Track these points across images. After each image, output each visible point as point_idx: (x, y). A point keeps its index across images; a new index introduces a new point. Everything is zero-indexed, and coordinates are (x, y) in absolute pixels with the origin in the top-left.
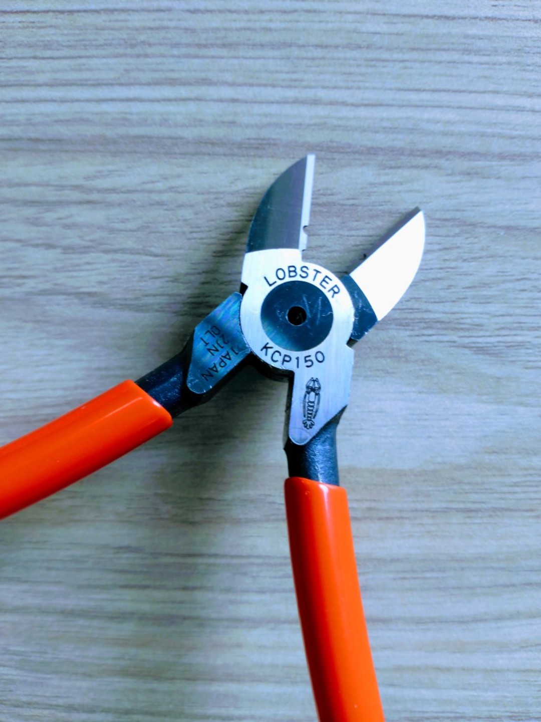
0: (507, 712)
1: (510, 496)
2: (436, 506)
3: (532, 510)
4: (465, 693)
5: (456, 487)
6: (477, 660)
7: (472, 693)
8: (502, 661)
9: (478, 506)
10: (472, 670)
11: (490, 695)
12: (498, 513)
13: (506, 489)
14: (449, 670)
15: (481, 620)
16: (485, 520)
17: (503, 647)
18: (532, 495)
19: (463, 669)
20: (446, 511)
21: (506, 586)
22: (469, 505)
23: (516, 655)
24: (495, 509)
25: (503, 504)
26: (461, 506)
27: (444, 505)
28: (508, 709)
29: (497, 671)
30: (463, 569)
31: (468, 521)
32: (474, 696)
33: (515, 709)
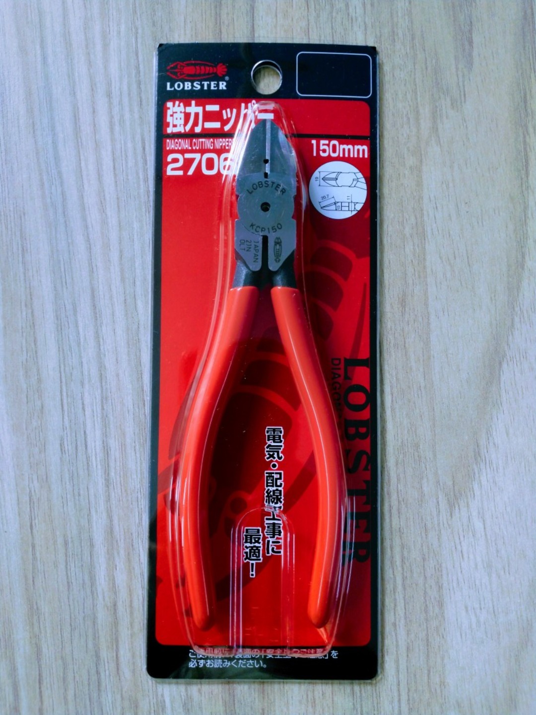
0: (146, 215)
1: (13, 230)
2: (21, 270)
3: (21, 217)
4: (135, 240)
5: (10, 260)
6: (114, 236)
7: (135, 236)
8: (113, 221)
9: (20, 246)
10: (120, 237)
11: (136, 225)
12: (24, 235)
13: (10, 232)
14: (121, 251)
15: (88, 237)
16: (28, 242)
17: (104, 222)
18: (12, 218)
19: (120, 243)
20: (24, 263)
21: (66, 226)
22: (20, 252)
23: (109, 214)
24: (21, 237)
25: (18, 234)
26: (20, 256)
27: (21, 265)
28: (144, 215)
29: (120, 224)
30: (58, 251)
31: (29, 251)
32: (137, 235)
33: (144, 210)
